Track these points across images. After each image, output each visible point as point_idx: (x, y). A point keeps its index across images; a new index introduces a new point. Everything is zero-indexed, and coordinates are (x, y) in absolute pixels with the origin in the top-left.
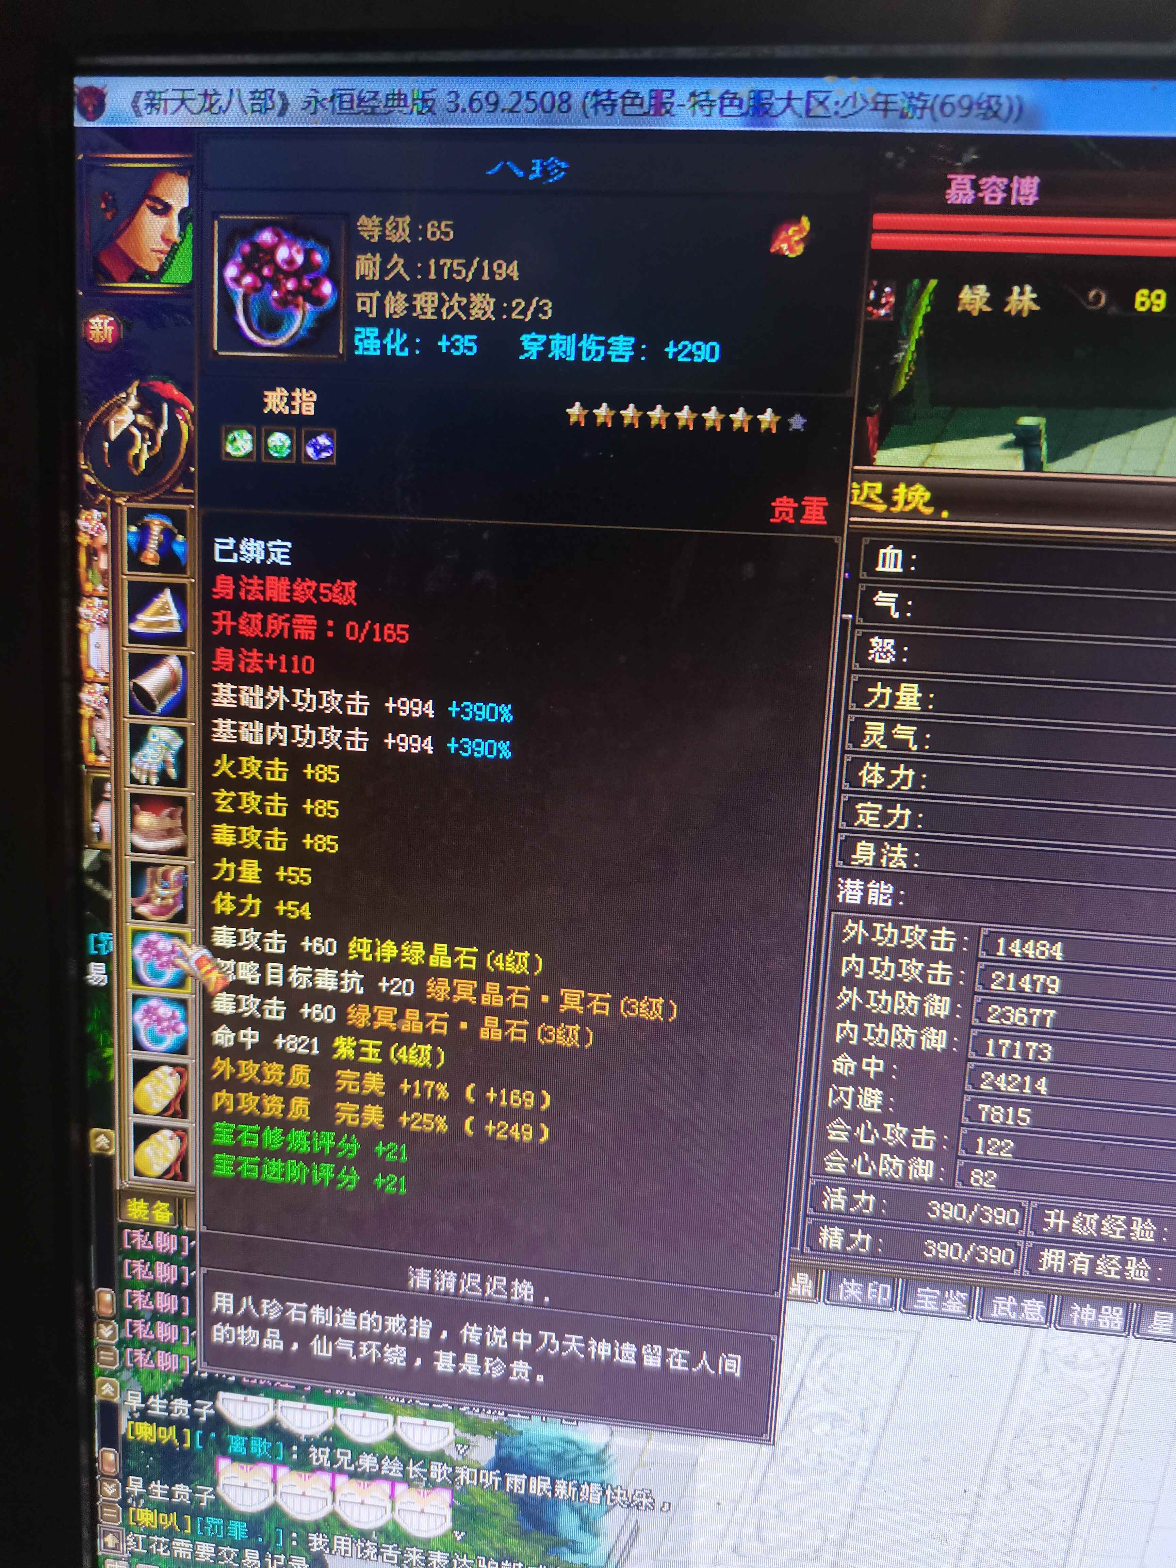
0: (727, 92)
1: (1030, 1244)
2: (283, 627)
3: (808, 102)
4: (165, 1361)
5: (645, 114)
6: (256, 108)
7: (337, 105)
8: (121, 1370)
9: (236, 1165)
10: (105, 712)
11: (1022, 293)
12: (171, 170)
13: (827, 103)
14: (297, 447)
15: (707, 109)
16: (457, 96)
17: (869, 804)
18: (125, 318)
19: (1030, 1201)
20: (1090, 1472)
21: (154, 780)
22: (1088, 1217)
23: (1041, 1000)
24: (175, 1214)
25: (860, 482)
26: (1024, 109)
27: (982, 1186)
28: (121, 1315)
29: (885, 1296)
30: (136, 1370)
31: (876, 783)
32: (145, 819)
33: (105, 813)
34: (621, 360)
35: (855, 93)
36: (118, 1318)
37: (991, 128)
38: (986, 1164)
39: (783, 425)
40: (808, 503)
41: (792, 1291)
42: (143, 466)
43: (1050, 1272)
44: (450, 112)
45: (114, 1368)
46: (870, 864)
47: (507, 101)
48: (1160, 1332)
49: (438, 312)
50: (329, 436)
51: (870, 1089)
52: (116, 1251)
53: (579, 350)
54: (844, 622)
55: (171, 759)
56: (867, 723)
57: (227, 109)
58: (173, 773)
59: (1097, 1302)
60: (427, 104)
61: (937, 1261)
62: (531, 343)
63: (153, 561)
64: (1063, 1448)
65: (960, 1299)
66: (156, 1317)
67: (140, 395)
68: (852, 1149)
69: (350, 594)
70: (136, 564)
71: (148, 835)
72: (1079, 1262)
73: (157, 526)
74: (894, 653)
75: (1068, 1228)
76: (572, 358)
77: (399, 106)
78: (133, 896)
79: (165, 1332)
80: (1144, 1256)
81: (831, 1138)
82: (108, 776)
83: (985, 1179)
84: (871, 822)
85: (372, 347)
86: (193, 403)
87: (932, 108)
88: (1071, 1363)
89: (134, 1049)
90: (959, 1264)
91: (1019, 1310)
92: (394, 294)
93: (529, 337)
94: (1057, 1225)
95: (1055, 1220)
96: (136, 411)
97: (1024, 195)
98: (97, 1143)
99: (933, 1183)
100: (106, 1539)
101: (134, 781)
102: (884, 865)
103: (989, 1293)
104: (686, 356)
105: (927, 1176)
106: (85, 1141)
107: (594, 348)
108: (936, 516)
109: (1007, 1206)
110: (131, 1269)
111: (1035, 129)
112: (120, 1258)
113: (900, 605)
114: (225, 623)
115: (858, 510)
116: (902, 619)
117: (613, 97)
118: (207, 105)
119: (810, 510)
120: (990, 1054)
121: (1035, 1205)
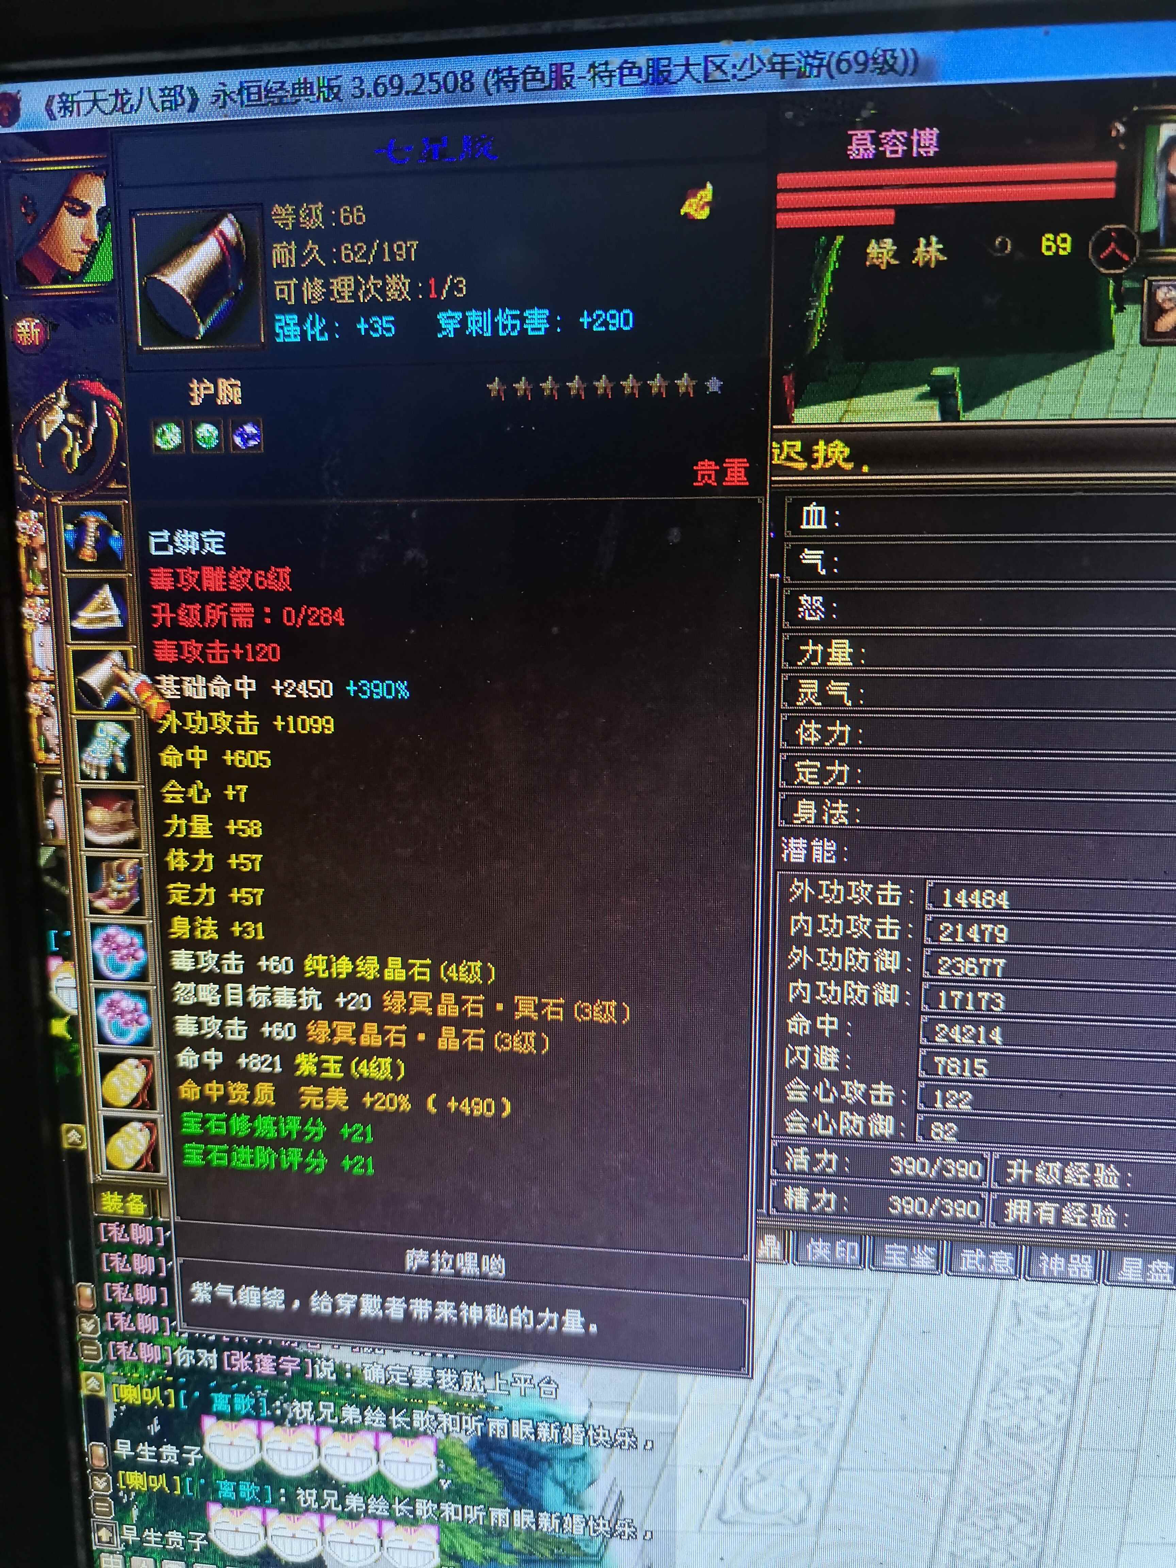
0: (626, 62)
1: (994, 1196)
2: (221, 616)
3: (706, 68)
4: (148, 1353)
5: (545, 88)
6: (167, 104)
7: (245, 97)
8: (105, 1363)
9: (206, 1153)
10: (53, 710)
11: (928, 244)
12: (86, 171)
13: (724, 67)
14: (225, 438)
15: (607, 81)
16: (362, 81)
17: (808, 762)
18: (51, 319)
19: (991, 1152)
20: (1069, 1422)
21: (104, 774)
22: (1051, 1165)
23: (989, 949)
24: (149, 1206)
25: (779, 442)
26: (919, 61)
27: (943, 1140)
28: (103, 1308)
29: (854, 1254)
30: (119, 1363)
31: (813, 740)
32: (98, 814)
33: (58, 809)
34: (536, 333)
35: (752, 55)
36: (99, 1311)
37: (887, 83)
38: (945, 1117)
39: (700, 388)
40: (729, 465)
41: (760, 1253)
42: (76, 464)
43: (1017, 1223)
44: (356, 97)
45: (98, 1362)
46: (813, 822)
47: (411, 84)
48: (1131, 1279)
49: (355, 295)
50: (255, 424)
51: (826, 1047)
52: (94, 1244)
53: (495, 326)
54: (772, 582)
55: (120, 754)
56: (801, 681)
57: (139, 107)
58: (121, 766)
59: (1066, 1250)
60: (333, 92)
61: (903, 1216)
62: (447, 321)
63: (91, 557)
64: (1040, 1400)
65: (928, 1254)
66: (135, 1309)
67: (68, 396)
68: (811, 1108)
69: (285, 580)
70: (75, 561)
71: (100, 830)
72: (1045, 1212)
73: (92, 522)
74: (823, 609)
75: (1031, 1178)
76: (489, 334)
77: (306, 94)
78: (90, 891)
79: (147, 1323)
80: (1110, 1203)
81: (790, 1098)
82: (59, 773)
83: (945, 1132)
84: (810, 780)
85: (292, 334)
86: (121, 400)
87: (828, 66)
88: (1043, 1313)
89: (99, 1043)
90: (926, 1219)
91: (988, 1262)
92: (311, 280)
93: (445, 315)
94: (1020, 1176)
95: (1018, 1170)
96: (65, 411)
97: (925, 147)
98: (69, 1138)
99: (894, 1138)
100: (100, 1534)
101: (84, 776)
102: (826, 823)
103: (957, 1245)
104: (600, 325)
105: (889, 1132)
106: (57, 1137)
107: (510, 322)
108: (857, 471)
109: (969, 1158)
110: (109, 1262)
111: (932, 81)
112: (97, 1252)
113: (827, 562)
114: (164, 615)
115: (779, 469)
116: (830, 575)
117: (514, 73)
118: (119, 105)
119: (732, 472)
120: (943, 1006)
121: (996, 1156)
